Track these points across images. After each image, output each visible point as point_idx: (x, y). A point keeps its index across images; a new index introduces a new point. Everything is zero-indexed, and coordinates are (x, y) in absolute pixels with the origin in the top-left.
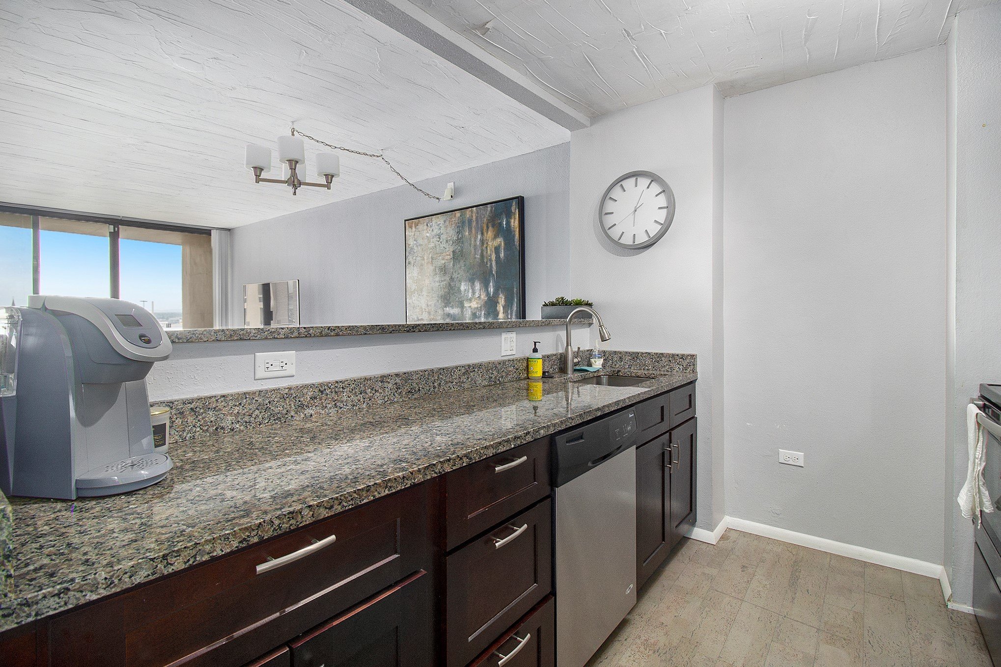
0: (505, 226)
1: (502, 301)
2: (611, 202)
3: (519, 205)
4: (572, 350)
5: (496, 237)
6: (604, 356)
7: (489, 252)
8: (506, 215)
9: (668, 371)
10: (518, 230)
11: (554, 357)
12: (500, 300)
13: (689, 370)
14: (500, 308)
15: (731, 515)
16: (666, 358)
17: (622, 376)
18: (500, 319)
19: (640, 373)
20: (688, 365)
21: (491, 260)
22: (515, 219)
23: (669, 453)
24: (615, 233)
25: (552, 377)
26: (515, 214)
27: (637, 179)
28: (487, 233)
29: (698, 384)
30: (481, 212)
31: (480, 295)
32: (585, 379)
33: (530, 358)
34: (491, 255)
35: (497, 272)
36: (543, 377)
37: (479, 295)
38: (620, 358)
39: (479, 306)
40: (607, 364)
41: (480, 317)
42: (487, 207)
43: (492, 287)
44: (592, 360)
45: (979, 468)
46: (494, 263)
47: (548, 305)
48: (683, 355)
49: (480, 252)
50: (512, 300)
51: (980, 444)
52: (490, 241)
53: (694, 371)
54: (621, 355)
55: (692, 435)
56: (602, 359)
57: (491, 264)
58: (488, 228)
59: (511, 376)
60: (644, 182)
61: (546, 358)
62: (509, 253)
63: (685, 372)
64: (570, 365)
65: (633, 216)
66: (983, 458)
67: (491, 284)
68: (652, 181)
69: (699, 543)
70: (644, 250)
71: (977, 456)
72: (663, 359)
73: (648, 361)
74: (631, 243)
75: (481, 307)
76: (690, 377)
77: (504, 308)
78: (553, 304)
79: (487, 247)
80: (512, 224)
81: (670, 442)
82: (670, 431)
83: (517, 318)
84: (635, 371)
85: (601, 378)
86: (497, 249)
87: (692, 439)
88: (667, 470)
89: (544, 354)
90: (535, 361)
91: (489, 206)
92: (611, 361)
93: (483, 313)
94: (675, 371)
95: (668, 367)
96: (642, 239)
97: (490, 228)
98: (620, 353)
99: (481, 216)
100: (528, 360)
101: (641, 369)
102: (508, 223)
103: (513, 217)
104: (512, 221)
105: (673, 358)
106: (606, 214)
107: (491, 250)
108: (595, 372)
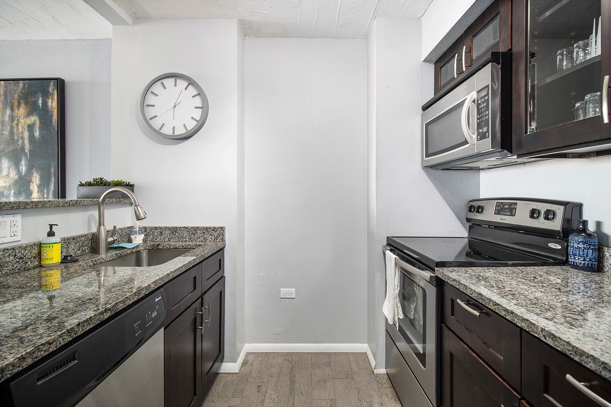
0: (40, 105)
1: (36, 179)
2: (153, 96)
3: (58, 87)
4: (105, 228)
5: (29, 114)
6: (145, 231)
7: (20, 129)
8: (42, 94)
9: (202, 241)
10: (56, 111)
11: (83, 239)
12: (34, 179)
13: (219, 239)
14: (34, 187)
15: (249, 342)
16: (200, 231)
17: (162, 249)
18: (34, 198)
19: (178, 244)
20: (219, 235)
21: (22, 138)
22: (53, 99)
23: (201, 316)
24: (156, 124)
25: (77, 261)
26: (52, 94)
27: (176, 80)
28: (18, 109)
29: (226, 250)
30: (10, 87)
31: (9, 173)
32: (120, 256)
33: (43, 244)
34: (22, 133)
35: (30, 151)
36: (61, 263)
37: (7, 174)
38: (161, 233)
39: (8, 184)
40: (148, 238)
41: (8, 196)
42: (19, 83)
43: (24, 165)
44: (133, 237)
45: (397, 292)
46: (27, 142)
47: (84, 185)
48: (214, 228)
49: (9, 128)
50: (49, 179)
51: (397, 276)
52: (22, 117)
53: (223, 240)
54: (161, 230)
55: (221, 292)
56: (143, 235)
57: (23, 143)
58: (19, 104)
59: (10, 268)
60: (182, 84)
61: (66, 242)
62: (45, 132)
63: (216, 241)
64: (103, 245)
65: (173, 110)
66: (399, 285)
67: (23, 162)
68: (189, 84)
69: (226, 375)
70: (183, 141)
71: (395, 284)
72: (198, 231)
73: (186, 234)
74: (171, 134)
75: (10, 186)
76: (220, 245)
77: (39, 187)
78: (89, 184)
79: (17, 125)
80: (50, 104)
81: (202, 306)
82: (201, 297)
83: (55, 197)
84: (174, 243)
85: (141, 252)
86: (31, 128)
87: (221, 295)
88: (198, 331)
89: (63, 236)
90: (49, 247)
91: (21, 82)
92: (152, 236)
93: (13, 192)
94: (208, 241)
95: (202, 238)
96: (180, 131)
97: (23, 105)
98: (161, 228)
99: (10, 91)
100: (40, 246)
101: (179, 241)
102: (45, 103)
103: (50, 97)
104: (50, 101)
105: (207, 231)
106: (148, 106)
107: (23, 127)
108: (134, 248)
